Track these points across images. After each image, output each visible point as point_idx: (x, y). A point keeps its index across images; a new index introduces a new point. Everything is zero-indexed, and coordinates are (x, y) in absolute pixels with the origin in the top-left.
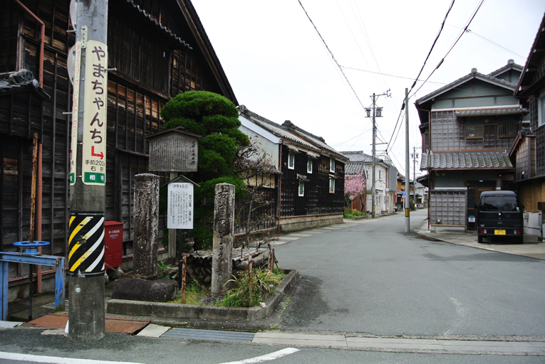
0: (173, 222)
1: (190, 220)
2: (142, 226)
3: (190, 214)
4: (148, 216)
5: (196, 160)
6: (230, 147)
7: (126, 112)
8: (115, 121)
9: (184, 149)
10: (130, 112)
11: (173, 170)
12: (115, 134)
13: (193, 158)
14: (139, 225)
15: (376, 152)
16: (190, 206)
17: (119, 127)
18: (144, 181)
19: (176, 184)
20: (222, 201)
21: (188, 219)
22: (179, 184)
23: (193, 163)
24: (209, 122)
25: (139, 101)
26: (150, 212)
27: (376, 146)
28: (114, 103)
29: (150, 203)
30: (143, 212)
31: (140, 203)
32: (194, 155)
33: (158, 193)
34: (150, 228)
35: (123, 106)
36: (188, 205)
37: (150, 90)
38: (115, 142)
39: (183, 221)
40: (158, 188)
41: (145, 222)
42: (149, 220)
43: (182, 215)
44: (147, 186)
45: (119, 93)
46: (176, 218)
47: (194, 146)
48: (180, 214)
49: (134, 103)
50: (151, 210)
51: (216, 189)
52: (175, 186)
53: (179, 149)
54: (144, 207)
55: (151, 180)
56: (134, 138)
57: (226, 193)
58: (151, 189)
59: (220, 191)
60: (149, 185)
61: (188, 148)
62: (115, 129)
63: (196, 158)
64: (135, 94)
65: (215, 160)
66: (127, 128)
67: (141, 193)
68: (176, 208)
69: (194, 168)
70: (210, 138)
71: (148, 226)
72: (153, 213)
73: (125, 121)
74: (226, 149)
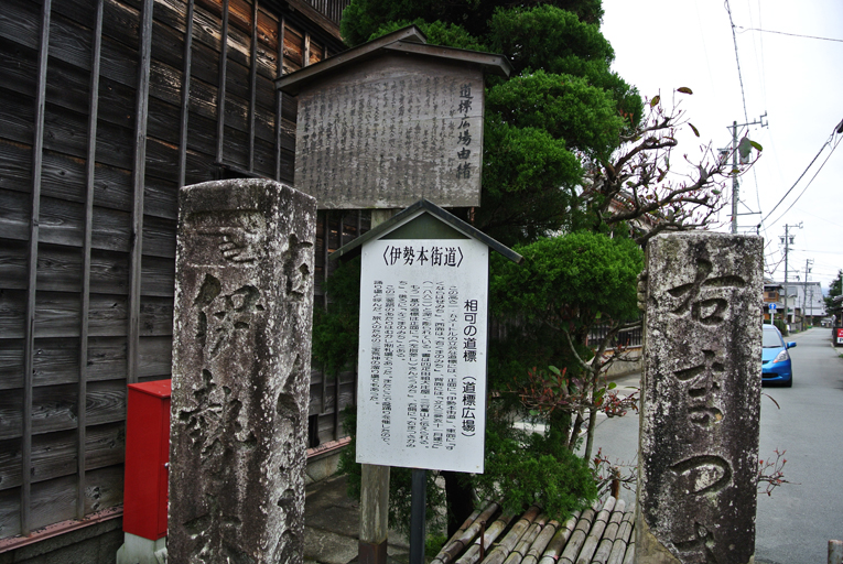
0: (385, 434)
1: (469, 426)
2: (214, 474)
3: (469, 399)
4: (243, 419)
5: (476, 160)
6: (600, 115)
7: (251, 68)
8: (218, 86)
9: (425, 120)
10: (263, 72)
11: (381, 204)
12: (216, 123)
13: (464, 154)
14: (196, 464)
15: (738, 229)
16: (471, 356)
17: (227, 104)
18: (229, 215)
19: (401, 244)
20: (697, 343)
21: (458, 423)
22: (416, 244)
23: (465, 171)
24: (518, 30)
25: (288, 48)
26: (257, 394)
27: (738, 217)
28: (216, 35)
29: (259, 341)
30: (217, 395)
31: (202, 336)
32: (466, 138)
33: (307, 285)
34: (257, 489)
35: (245, 51)
36: (461, 351)
37: (321, 24)
38: (215, 145)
39: (431, 430)
40: (307, 257)
41: (230, 454)
42: (251, 440)
43: (432, 398)
44: (242, 246)
45: (231, 9)
46: (399, 415)
47: (467, 105)
48: (418, 398)
49: (276, 49)
50: (259, 388)
51: (655, 268)
52: (396, 253)
53: (408, 122)
54: (226, 364)
55: (265, 209)
56: (275, 145)
57: (726, 292)
58: (266, 264)
59: (686, 275)
60: (255, 238)
61: (443, 114)
62: (218, 108)
63: (476, 151)
64: (279, 25)
65: (548, 161)
66: (254, 113)
67: (212, 284)
68: (400, 366)
69: (469, 192)
70: (525, 84)
71: (242, 474)
72: (272, 400)
73: (250, 92)
74: (588, 123)
